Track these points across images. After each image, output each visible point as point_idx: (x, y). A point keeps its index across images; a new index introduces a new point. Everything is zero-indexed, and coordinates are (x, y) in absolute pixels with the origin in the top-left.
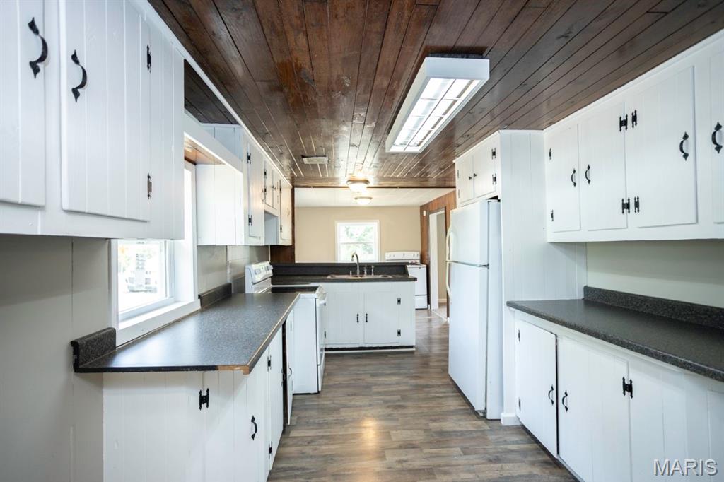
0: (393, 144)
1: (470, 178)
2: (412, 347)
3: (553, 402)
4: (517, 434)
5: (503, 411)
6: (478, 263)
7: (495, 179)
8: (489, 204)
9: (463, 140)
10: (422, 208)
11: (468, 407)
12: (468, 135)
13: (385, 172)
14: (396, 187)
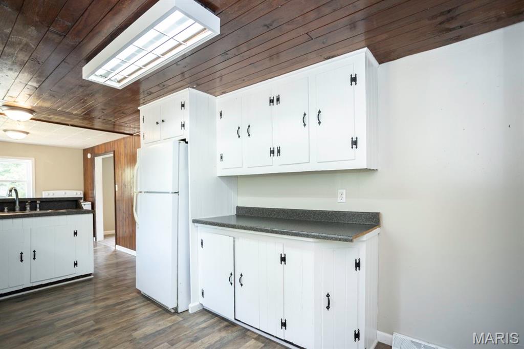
0: (93, 73)
1: (157, 123)
2: (90, 275)
3: (231, 284)
4: (202, 315)
5: (190, 303)
6: (171, 191)
7: (183, 125)
8: (179, 144)
9: (157, 88)
10: (86, 151)
11: (161, 309)
12: (164, 86)
13: (62, 105)
14: (68, 125)
